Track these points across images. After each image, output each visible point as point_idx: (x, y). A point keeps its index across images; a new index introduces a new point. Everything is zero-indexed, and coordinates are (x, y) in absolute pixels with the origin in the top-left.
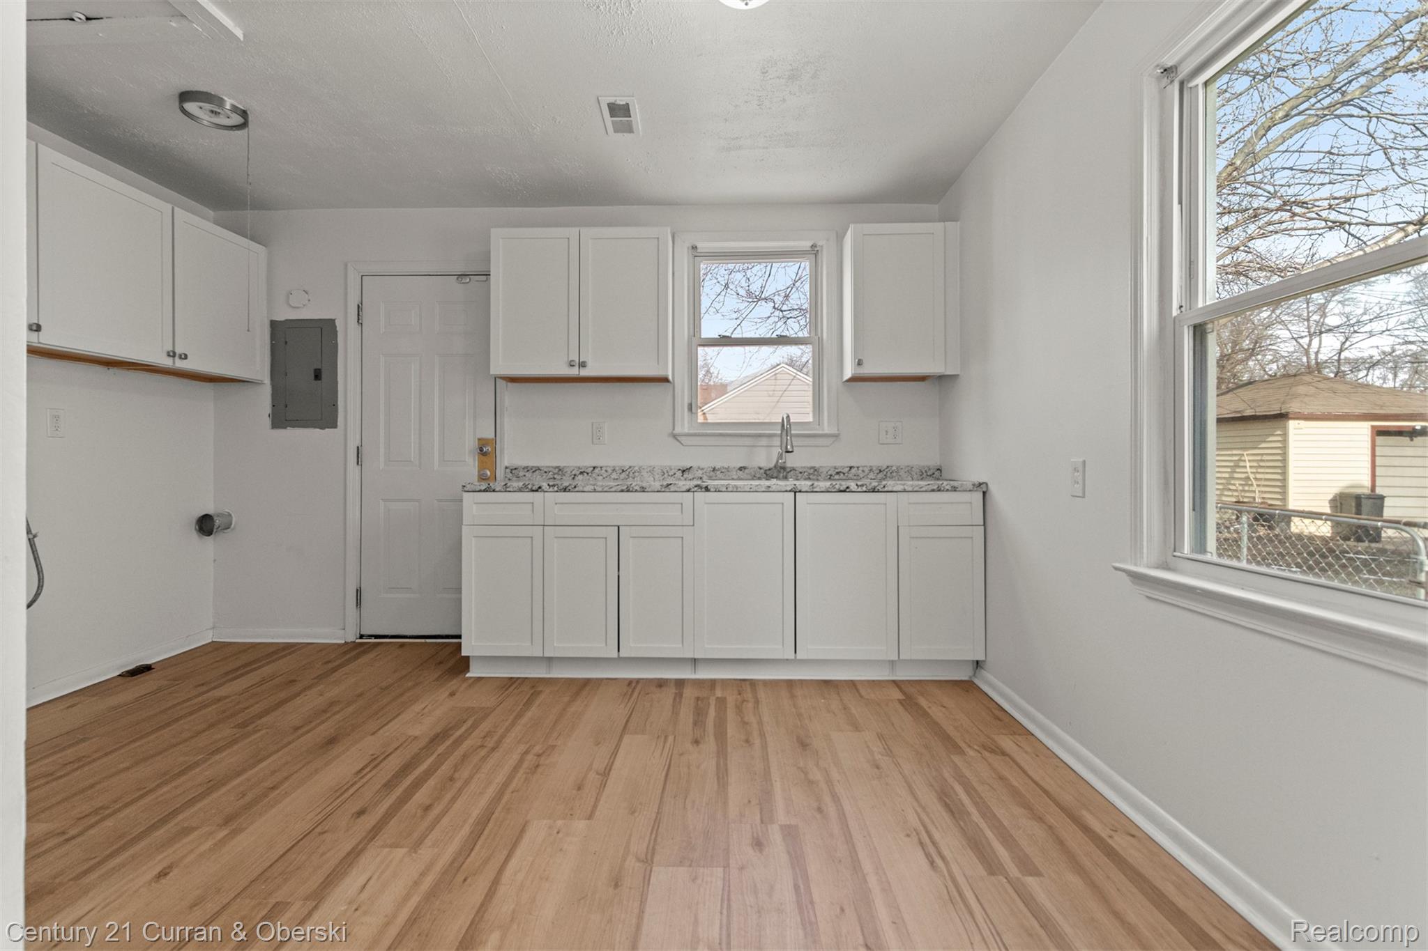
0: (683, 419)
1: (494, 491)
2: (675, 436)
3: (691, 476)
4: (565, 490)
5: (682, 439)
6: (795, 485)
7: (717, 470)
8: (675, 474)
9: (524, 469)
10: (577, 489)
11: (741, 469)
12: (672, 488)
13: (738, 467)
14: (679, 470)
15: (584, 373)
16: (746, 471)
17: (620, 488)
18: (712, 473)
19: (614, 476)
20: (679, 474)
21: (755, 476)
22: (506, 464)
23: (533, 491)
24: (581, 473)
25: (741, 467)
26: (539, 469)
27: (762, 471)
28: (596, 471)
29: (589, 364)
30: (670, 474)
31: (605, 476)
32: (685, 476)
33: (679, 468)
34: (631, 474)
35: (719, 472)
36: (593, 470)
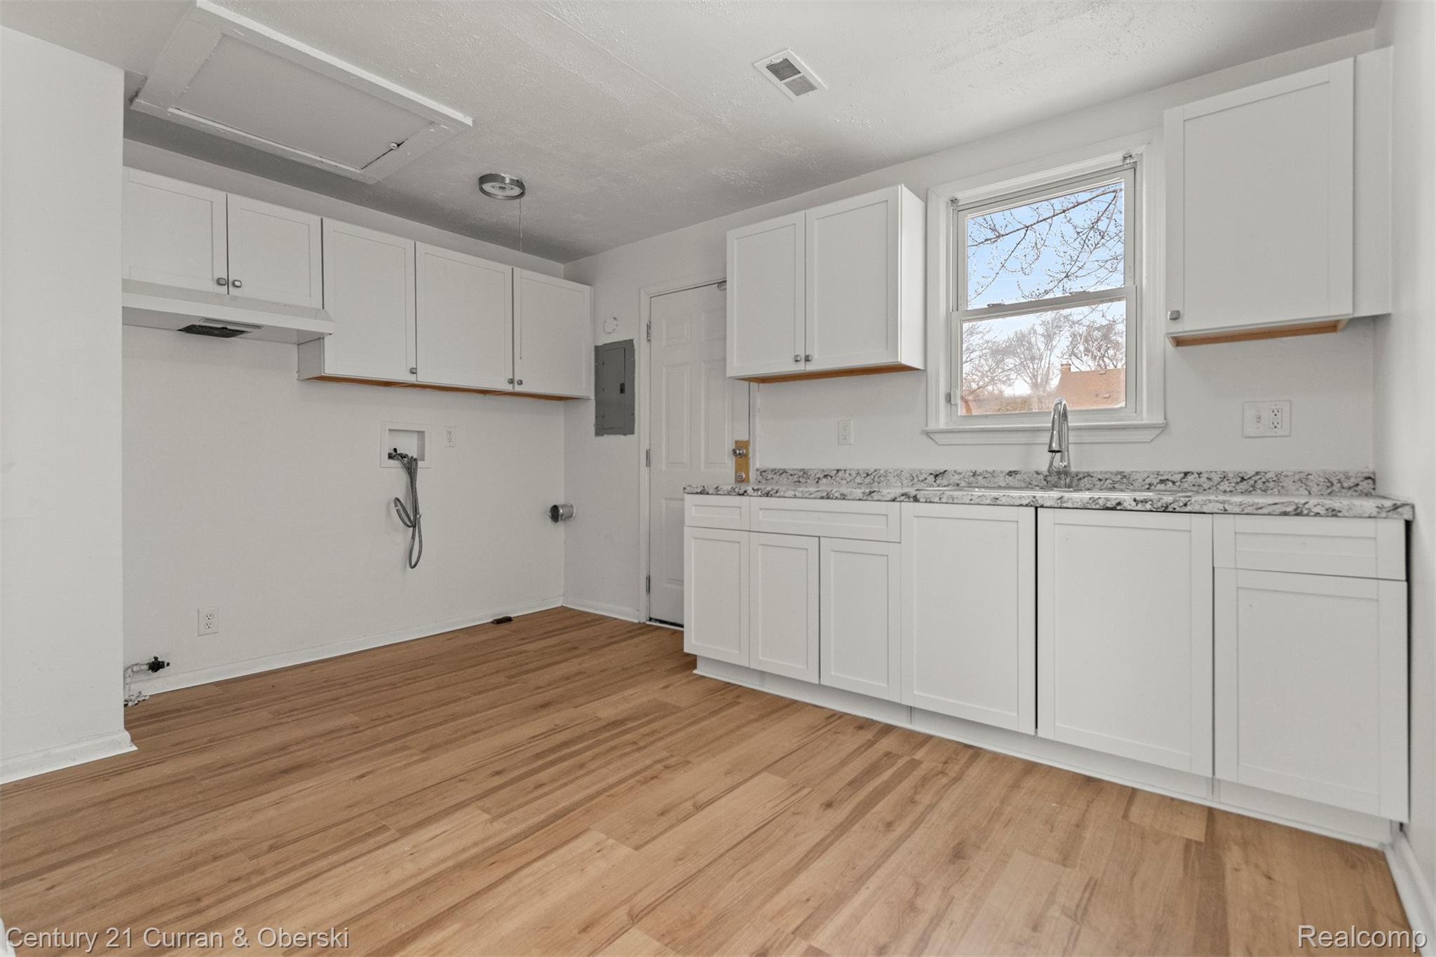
0: (937, 413)
1: (708, 494)
2: (928, 434)
3: (945, 482)
4: (767, 495)
5: (937, 437)
6: (1034, 497)
7: (979, 475)
8: (926, 479)
9: (772, 471)
10: (778, 494)
11: (1010, 474)
12: (875, 496)
13: (1007, 472)
14: (931, 474)
15: (811, 367)
16: (1018, 477)
17: (819, 494)
18: (972, 479)
19: (858, 480)
20: (931, 479)
21: (1030, 483)
22: (758, 466)
23: (740, 495)
24: (825, 476)
25: (1010, 472)
26: (785, 471)
27: (1041, 477)
28: (840, 474)
29: (815, 356)
30: (920, 479)
31: (848, 480)
32: (938, 482)
33: (931, 472)
34: (876, 479)
35: (980, 478)
36: (836, 474)
